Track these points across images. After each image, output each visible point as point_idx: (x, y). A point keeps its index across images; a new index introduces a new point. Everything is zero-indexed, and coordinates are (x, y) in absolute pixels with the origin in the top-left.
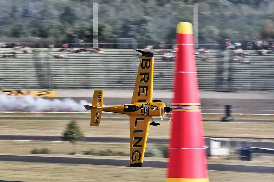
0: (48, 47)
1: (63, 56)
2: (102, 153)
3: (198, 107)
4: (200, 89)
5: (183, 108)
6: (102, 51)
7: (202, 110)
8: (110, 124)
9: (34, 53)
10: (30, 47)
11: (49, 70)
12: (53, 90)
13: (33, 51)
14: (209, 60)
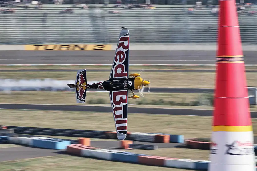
0: (103, 4)
1: (117, 11)
2: (155, 103)
3: (241, 59)
4: (242, 41)
5: (228, 60)
6: (154, 7)
7: (245, 62)
8: (162, 75)
9: (90, 9)
10: (87, 4)
11: (104, 25)
12: (108, 43)
13: (89, 7)
14: (255, 14)
